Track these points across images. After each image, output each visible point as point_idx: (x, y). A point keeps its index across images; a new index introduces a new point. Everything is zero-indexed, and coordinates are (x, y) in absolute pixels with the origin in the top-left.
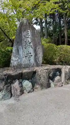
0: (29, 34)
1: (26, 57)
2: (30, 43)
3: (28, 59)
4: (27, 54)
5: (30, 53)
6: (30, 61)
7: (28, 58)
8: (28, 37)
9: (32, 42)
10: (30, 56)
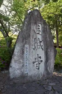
0: (40, 29)
1: (34, 63)
5: (40, 57)
6: (39, 69)
8: (39, 34)
9: (43, 40)
10: (40, 62)
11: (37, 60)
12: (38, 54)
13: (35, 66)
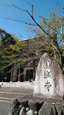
0: (48, 65)
1: (45, 86)
2: (49, 73)
3: (47, 89)
6: (49, 90)
7: (47, 87)
8: (47, 68)
9: (51, 72)
10: (49, 86)
11: (47, 84)
12: (48, 81)
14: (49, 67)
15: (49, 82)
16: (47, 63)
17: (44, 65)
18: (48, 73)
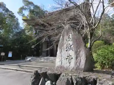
0: (71, 37)
2: (72, 45)
3: (69, 61)
4: (68, 56)
6: (70, 63)
7: (68, 60)
8: (70, 41)
13: (68, 61)
14: (71, 40)
15: (70, 55)
16: (69, 35)
17: (66, 37)
18: (70, 46)
